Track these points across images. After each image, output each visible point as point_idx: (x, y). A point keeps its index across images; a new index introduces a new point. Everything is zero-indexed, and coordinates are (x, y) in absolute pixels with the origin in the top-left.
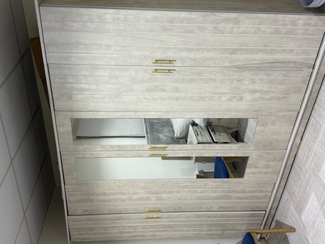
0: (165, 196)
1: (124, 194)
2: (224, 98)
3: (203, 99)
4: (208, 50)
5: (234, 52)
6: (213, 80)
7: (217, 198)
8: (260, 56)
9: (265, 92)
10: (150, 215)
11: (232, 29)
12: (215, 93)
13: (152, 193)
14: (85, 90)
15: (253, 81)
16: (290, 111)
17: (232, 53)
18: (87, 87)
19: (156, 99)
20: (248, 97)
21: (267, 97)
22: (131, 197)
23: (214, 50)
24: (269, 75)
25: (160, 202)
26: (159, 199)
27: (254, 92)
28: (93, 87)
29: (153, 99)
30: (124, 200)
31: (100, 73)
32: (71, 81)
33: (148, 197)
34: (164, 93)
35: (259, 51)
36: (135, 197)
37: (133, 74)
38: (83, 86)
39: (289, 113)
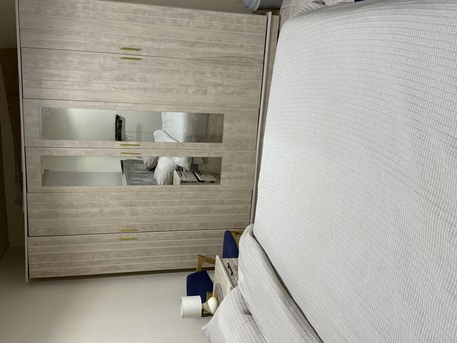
0: (140, 209)
1: (94, 206)
2: (190, 91)
3: (170, 90)
4: (169, 41)
5: (193, 44)
6: (178, 71)
7: (196, 211)
8: (216, 50)
9: (227, 86)
10: (124, 236)
11: (188, 23)
12: (180, 85)
13: (126, 206)
14: (55, 76)
15: (214, 75)
16: (252, 107)
17: (191, 46)
18: (57, 73)
19: (125, 89)
20: (212, 90)
21: (229, 92)
22: (102, 211)
23: (175, 41)
24: (227, 69)
25: (135, 218)
26: (134, 213)
27: (216, 85)
28: (63, 73)
29: (123, 89)
30: (94, 215)
31: (71, 59)
32: (41, 66)
33: (122, 210)
34: (133, 83)
35: (214, 45)
36: (106, 210)
37: (102, 61)
38: (53, 71)
39: (251, 110)
